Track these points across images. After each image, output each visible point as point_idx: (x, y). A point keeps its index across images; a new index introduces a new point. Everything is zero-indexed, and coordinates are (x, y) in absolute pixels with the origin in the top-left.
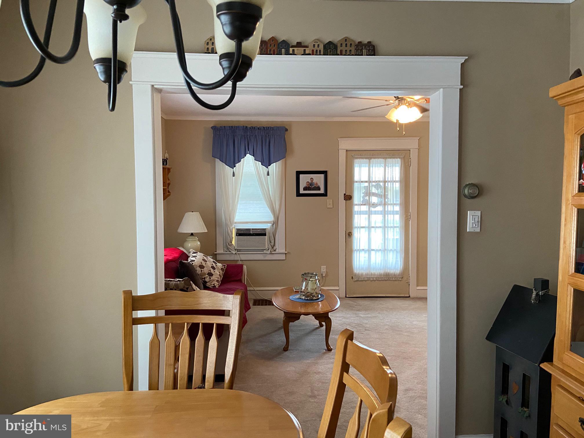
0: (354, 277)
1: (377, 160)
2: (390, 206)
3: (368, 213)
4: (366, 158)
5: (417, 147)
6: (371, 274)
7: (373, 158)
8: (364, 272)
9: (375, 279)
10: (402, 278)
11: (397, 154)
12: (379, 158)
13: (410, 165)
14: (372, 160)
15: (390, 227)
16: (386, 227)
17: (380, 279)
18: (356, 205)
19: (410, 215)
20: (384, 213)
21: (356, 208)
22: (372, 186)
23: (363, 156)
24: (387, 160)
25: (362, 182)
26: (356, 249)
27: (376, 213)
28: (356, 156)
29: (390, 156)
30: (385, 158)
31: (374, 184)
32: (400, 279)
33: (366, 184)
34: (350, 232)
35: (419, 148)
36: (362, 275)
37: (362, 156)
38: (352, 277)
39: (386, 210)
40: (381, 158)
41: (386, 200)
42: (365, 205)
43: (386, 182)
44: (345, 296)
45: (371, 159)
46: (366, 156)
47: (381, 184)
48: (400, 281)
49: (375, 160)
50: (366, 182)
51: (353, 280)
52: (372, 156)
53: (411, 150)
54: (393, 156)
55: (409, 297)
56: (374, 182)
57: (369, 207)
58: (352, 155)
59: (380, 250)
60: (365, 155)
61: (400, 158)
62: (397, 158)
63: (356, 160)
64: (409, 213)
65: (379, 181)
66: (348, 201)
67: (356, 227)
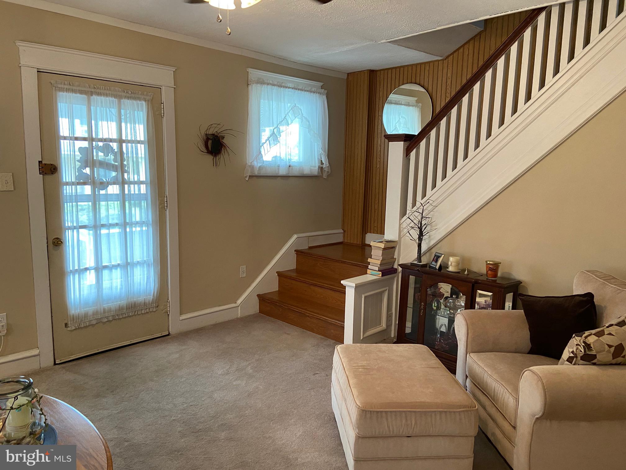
0: (69, 323)
1: (102, 98)
2: (133, 185)
3: (92, 198)
4: (81, 92)
5: (172, 84)
6: (104, 309)
7: (95, 94)
8: (90, 310)
9: (111, 319)
10: (157, 307)
11: (140, 92)
12: (107, 95)
13: (163, 114)
14: (94, 97)
15: (134, 224)
16: (128, 224)
17: (121, 317)
18: (67, 184)
19: (167, 202)
20: (123, 198)
21: (67, 190)
22: (98, 148)
23: (78, 88)
24: (122, 100)
25: (77, 139)
26: (71, 269)
27: (108, 198)
28: (60, 86)
29: (128, 95)
30: (119, 97)
31: (101, 144)
32: (154, 310)
33: (85, 144)
34: (57, 238)
35: (175, 87)
36: (86, 315)
37: (74, 88)
38: (66, 325)
39: (126, 192)
40: (112, 97)
41: (126, 175)
42: (85, 184)
43: (124, 141)
44: (53, 363)
45: (92, 95)
46: (80, 89)
47: (115, 146)
48: (155, 312)
49: (99, 98)
50: (84, 139)
51: (69, 329)
52: (93, 90)
53: (163, 88)
54: (133, 95)
55: (168, 335)
56: (101, 140)
57: (94, 187)
58: (50, 83)
59: (119, 265)
60: (79, 86)
61: (145, 101)
62: (139, 99)
63: (61, 93)
64: (166, 198)
65: (111, 140)
66: (49, 177)
67: (69, 228)
